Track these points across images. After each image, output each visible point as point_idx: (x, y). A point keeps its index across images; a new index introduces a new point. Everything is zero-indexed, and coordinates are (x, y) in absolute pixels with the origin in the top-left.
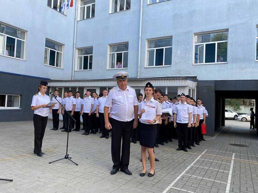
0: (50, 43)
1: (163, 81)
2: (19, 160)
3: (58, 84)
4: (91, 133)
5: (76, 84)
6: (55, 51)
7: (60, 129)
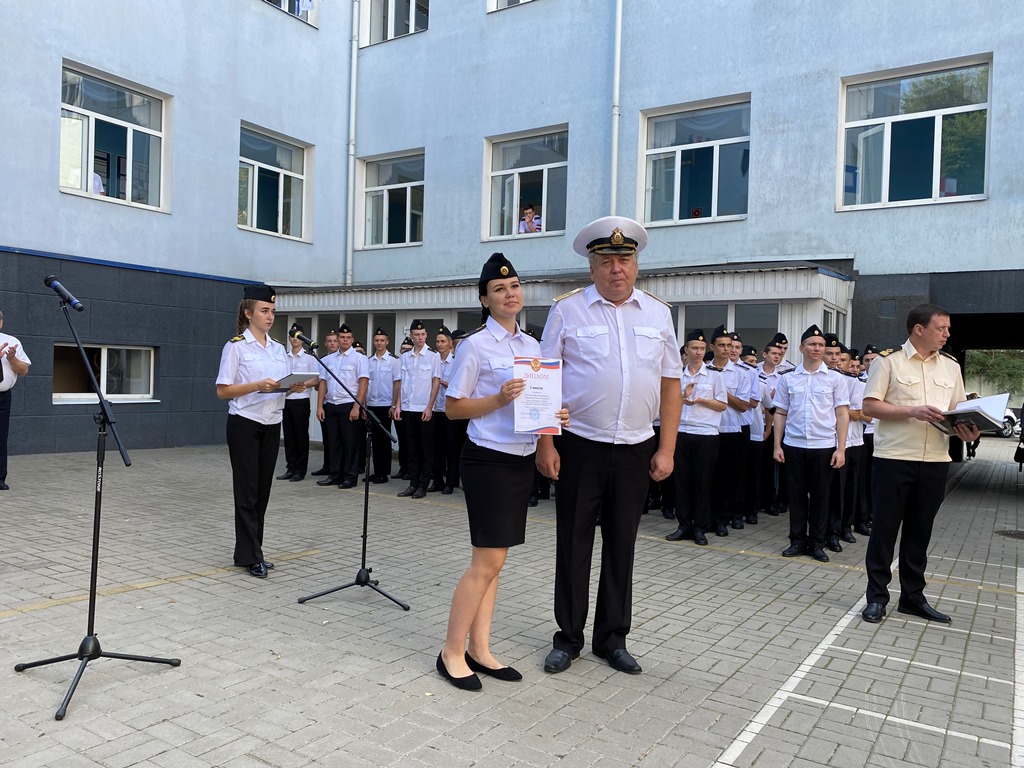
0: (257, 142)
1: (717, 280)
2: (184, 588)
3: (294, 302)
4: (434, 490)
5: (364, 303)
6: (278, 174)
7: (313, 474)
